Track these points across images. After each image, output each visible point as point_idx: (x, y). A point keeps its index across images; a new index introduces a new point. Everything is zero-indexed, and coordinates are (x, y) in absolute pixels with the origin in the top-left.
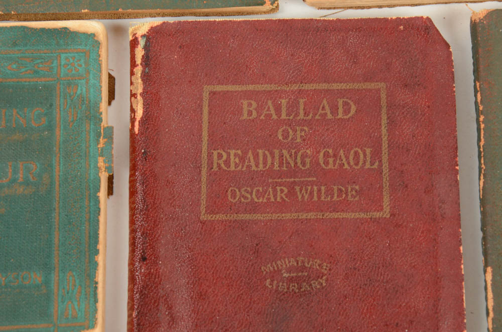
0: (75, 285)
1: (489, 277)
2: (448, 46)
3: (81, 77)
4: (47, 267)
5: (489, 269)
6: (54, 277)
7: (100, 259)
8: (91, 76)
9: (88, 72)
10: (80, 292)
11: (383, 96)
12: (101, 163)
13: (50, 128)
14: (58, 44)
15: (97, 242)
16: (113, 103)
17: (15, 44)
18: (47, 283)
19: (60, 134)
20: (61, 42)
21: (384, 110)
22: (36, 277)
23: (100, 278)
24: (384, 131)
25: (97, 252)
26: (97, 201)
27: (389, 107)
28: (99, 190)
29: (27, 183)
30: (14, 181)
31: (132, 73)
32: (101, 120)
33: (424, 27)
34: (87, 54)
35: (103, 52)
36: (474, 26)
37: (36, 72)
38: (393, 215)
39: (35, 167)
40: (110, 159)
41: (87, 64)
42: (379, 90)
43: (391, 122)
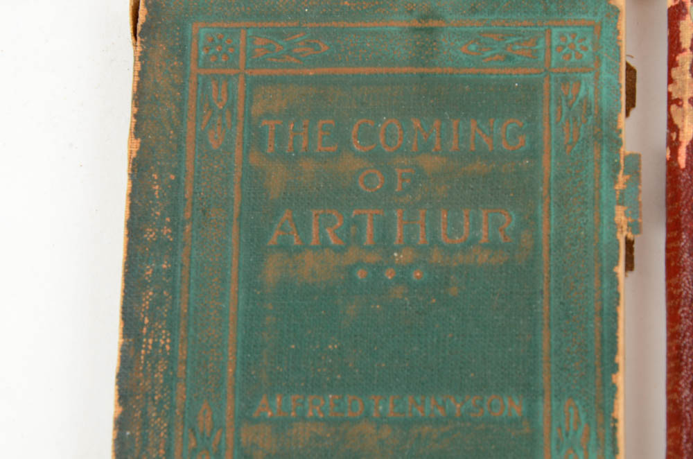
0: (578, 423)
3: (586, 69)
4: (529, 391)
6: (542, 406)
7: (620, 379)
8: (604, 67)
9: (598, 60)
10: (588, 435)
12: (620, 216)
13: (533, 153)
14: (546, 10)
15: (614, 351)
16: (633, 112)
17: (474, 10)
18: (531, 415)
19: (549, 166)
20: (553, 7)
22: (513, 406)
23: (620, 412)
25: (615, 368)
26: (614, 281)
28: (616, 263)
29: (493, 246)
30: (474, 241)
31: (672, 63)
32: (619, 143)
34: (597, 29)
35: (623, 25)
37: (509, 58)
39: (509, 219)
40: (635, 210)
41: (596, 46)
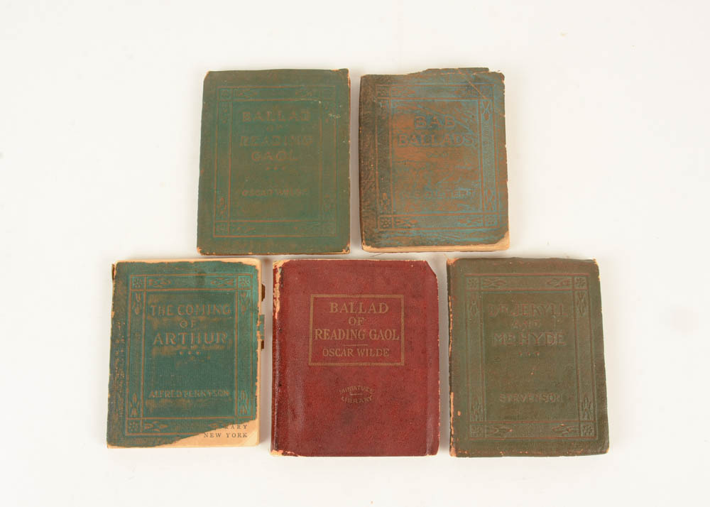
0: (245, 397)
1: (452, 398)
2: (435, 275)
3: (248, 289)
4: (231, 388)
5: (452, 393)
6: (235, 392)
7: (258, 384)
8: (253, 289)
9: (252, 286)
10: (248, 401)
11: (403, 302)
12: (258, 334)
13: (232, 315)
14: (237, 271)
15: (256, 375)
16: (264, 300)
17: (215, 271)
18: (231, 396)
19: (237, 319)
20: (238, 270)
21: (403, 310)
22: (226, 393)
23: (258, 393)
24: (402, 320)
25: (256, 381)
26: (256, 354)
27: (405, 308)
28: (257, 348)
29: (221, 343)
30: (215, 342)
31: (274, 287)
32: (258, 311)
33: (422, 267)
34: (252, 276)
35: (259, 275)
36: (448, 267)
37: (225, 285)
38: (406, 364)
39: (225, 336)
40: (263, 332)
41: (251, 281)
42: (400, 299)
43: (406, 316)
